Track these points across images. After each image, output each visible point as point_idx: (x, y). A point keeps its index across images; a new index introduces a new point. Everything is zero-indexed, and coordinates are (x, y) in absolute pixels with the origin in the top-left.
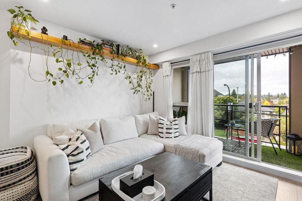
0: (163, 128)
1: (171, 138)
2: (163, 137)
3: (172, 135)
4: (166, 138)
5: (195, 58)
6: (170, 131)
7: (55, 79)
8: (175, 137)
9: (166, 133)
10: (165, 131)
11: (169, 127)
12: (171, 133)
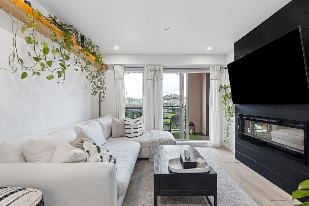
0: (130, 129)
1: (138, 136)
2: (131, 137)
3: (139, 134)
4: (134, 137)
5: (149, 68)
6: (137, 130)
7: (26, 68)
8: (141, 135)
9: (134, 132)
10: (132, 131)
11: (135, 127)
12: (138, 132)
